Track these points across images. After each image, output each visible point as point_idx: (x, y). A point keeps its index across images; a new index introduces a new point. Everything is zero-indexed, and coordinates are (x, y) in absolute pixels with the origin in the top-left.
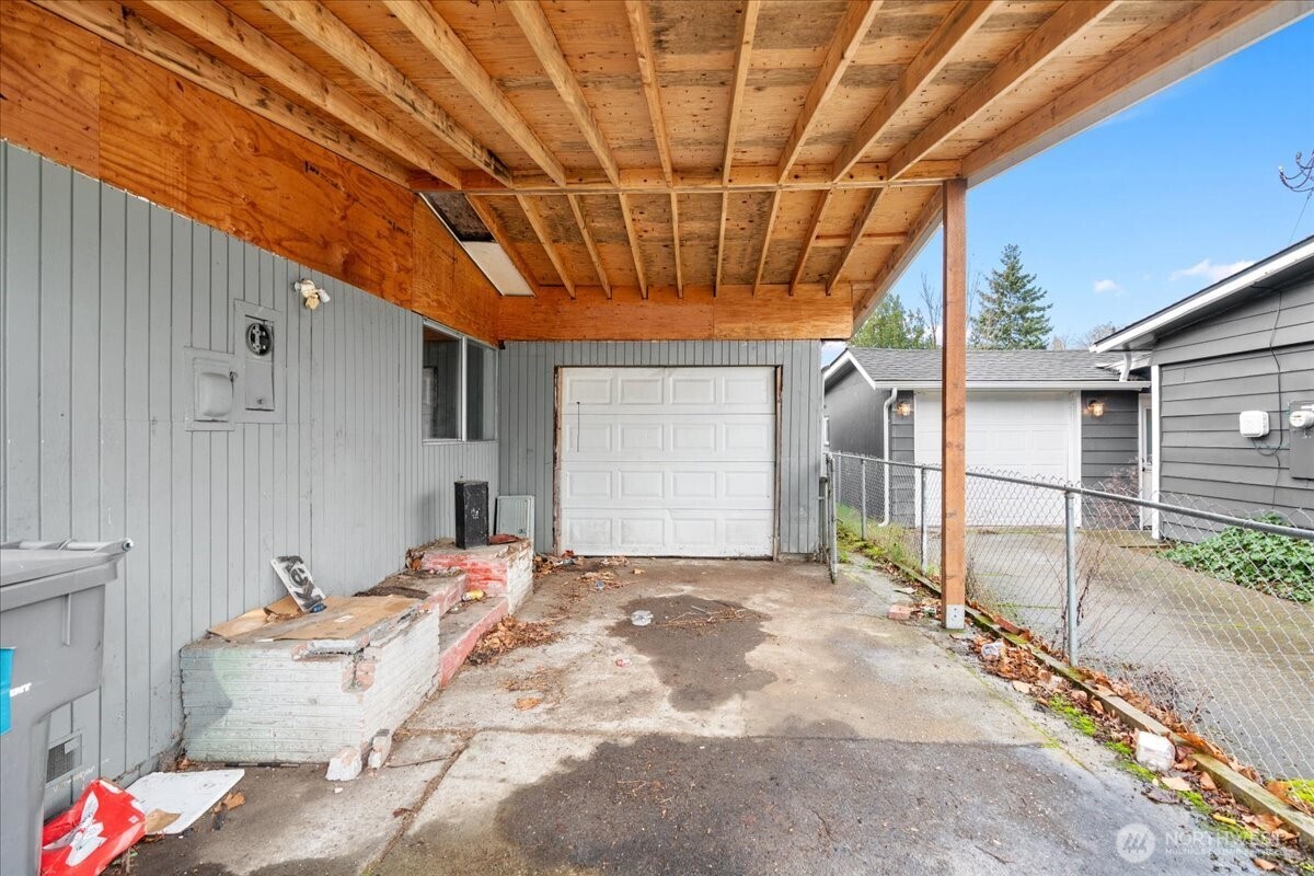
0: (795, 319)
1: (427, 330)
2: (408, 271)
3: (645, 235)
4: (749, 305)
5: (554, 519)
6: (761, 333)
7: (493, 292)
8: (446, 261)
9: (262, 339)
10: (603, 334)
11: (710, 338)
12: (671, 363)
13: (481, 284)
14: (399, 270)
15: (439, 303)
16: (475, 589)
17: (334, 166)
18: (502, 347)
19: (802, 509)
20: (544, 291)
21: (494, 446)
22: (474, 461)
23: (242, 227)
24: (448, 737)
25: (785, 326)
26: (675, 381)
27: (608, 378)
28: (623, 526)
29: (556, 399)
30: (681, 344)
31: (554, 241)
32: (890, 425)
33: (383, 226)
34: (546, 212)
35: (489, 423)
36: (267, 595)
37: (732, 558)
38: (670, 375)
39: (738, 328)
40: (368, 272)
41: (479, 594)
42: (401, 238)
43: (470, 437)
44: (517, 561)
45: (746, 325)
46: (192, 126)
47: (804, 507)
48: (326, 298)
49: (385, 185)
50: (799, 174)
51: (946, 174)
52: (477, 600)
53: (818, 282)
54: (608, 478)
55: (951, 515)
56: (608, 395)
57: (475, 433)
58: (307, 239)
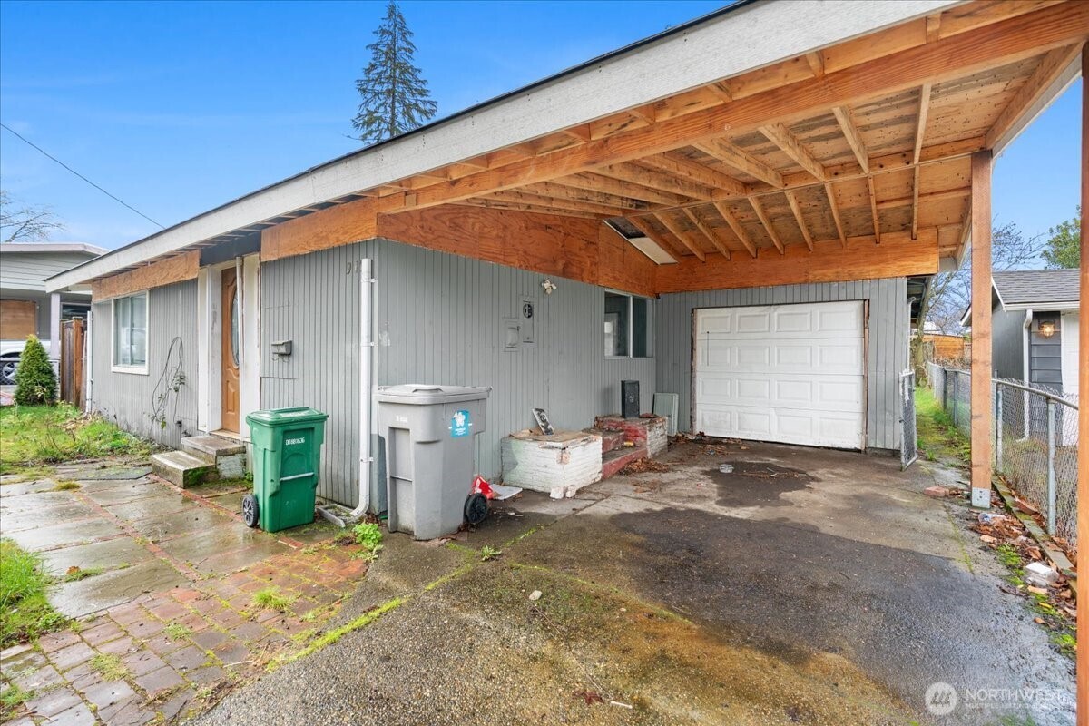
0: (881, 262)
1: (608, 296)
2: (596, 264)
3: (743, 220)
4: (839, 255)
5: (691, 410)
6: (849, 275)
7: (651, 264)
8: (619, 252)
9: (529, 311)
10: (725, 285)
11: (806, 282)
12: (775, 302)
13: (643, 261)
14: (591, 265)
15: (615, 277)
16: (629, 441)
17: (559, 222)
18: (658, 298)
19: (887, 413)
20: (685, 259)
21: (654, 360)
22: (640, 371)
23: (522, 263)
24: (600, 495)
25: (872, 267)
26: (779, 315)
27: (729, 315)
28: (739, 418)
29: (693, 330)
30: (783, 288)
31: (684, 231)
32: (1030, 345)
33: (582, 244)
34: (674, 217)
35: (650, 347)
36: (531, 425)
37: (825, 448)
38: (775, 311)
39: (830, 273)
40: (575, 270)
41: (632, 444)
42: (592, 247)
43: (636, 354)
44: (655, 428)
45: (837, 270)
46: (505, 227)
47: (890, 412)
48: (555, 287)
49: (583, 222)
50: (839, 172)
51: (970, 149)
52: (630, 447)
53: (903, 230)
54: (729, 384)
55: (977, 417)
56: (729, 327)
57: (640, 352)
58: (546, 261)
